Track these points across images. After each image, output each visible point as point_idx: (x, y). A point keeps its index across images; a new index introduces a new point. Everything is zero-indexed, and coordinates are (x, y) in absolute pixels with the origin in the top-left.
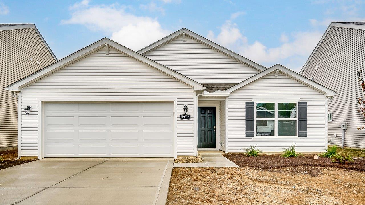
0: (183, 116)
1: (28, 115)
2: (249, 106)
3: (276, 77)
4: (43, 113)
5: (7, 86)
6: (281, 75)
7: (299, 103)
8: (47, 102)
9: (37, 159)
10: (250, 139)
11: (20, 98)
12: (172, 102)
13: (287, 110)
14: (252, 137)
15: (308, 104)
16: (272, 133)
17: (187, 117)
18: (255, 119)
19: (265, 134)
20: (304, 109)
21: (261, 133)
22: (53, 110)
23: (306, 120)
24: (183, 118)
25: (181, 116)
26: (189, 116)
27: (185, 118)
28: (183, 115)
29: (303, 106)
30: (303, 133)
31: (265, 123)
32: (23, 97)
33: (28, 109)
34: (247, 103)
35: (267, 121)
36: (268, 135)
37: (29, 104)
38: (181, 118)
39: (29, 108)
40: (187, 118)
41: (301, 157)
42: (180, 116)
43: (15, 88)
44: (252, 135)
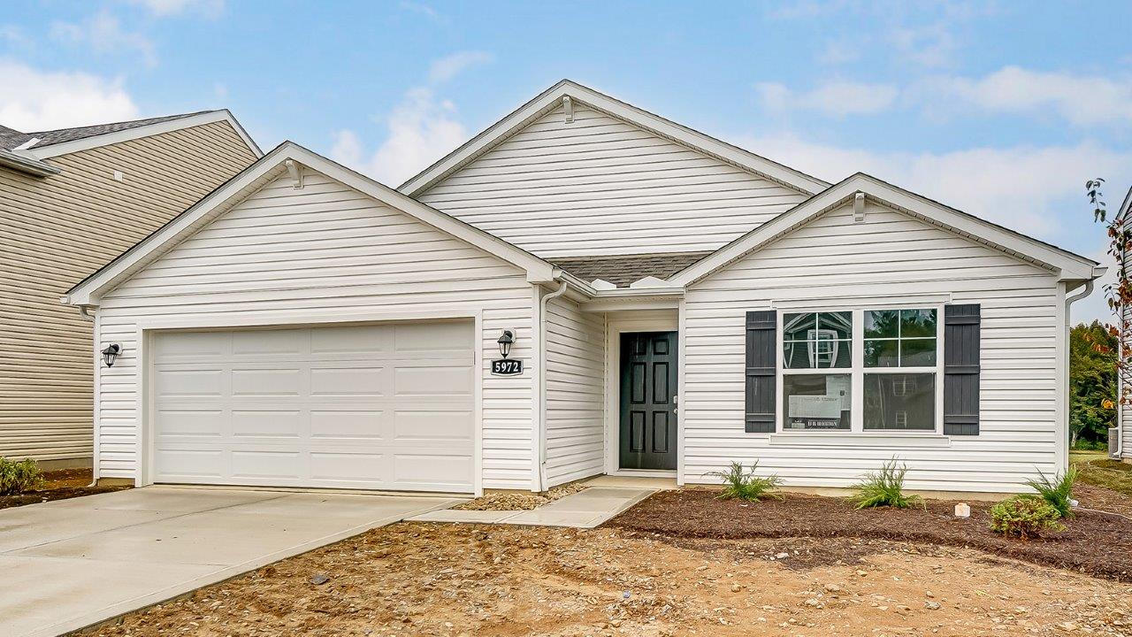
0: (500, 365)
1: (111, 369)
2: (759, 326)
3: (859, 221)
4: (151, 362)
5: (66, 293)
6: (872, 210)
7: (948, 308)
8: (160, 333)
9: (133, 487)
10: (763, 439)
11: (98, 321)
12: (468, 322)
13: (899, 339)
14: (769, 435)
15: (983, 313)
16: (844, 422)
17: (513, 367)
18: (781, 372)
19: (819, 424)
20: (966, 330)
21: (805, 420)
22: (175, 352)
23: (975, 375)
24: (502, 369)
25: (494, 363)
26: (519, 363)
27: (506, 372)
28: (501, 362)
29: (965, 320)
30: (964, 421)
31: (816, 386)
32: (105, 321)
33: (113, 351)
34: (750, 316)
35: (824, 376)
36: (829, 427)
37: (115, 339)
38: (494, 371)
39: (116, 348)
40: (512, 372)
41: (915, 508)
42: (490, 366)
43: (83, 297)
44: (769, 426)
